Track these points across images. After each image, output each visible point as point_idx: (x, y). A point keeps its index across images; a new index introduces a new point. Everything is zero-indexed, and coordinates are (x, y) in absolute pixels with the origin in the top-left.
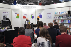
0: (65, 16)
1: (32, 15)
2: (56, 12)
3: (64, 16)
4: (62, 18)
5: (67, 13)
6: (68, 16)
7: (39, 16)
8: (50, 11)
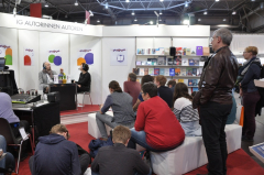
0: (163, 59)
1: (56, 54)
2: (139, 48)
3: (160, 59)
4: (155, 64)
5: (168, 51)
6: (170, 60)
7: (83, 57)
8: (120, 44)
